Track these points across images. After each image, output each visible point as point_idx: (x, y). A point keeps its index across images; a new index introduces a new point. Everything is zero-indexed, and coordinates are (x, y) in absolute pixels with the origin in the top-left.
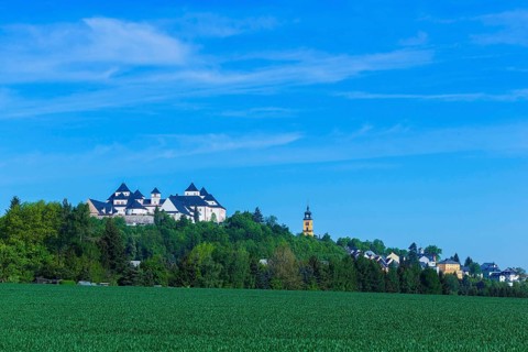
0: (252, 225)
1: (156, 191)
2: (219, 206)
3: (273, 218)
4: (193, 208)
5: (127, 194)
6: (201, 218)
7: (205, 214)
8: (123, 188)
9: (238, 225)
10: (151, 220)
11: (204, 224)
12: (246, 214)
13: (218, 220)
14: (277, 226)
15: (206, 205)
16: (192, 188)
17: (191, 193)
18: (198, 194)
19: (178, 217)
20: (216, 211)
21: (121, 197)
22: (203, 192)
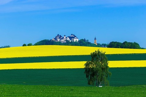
0: (84, 42)
1: (65, 36)
2: (77, 38)
3: (88, 40)
4: (73, 39)
5: (59, 36)
6: (74, 41)
7: (75, 40)
8: (58, 35)
9: (81, 42)
10: (66, 42)
11: (75, 42)
12: (82, 39)
13: (77, 41)
14: (88, 42)
15: (75, 38)
16: (72, 35)
17: (72, 36)
18: (73, 36)
19: (70, 41)
20: (77, 39)
21: (58, 37)
22: (74, 35)
